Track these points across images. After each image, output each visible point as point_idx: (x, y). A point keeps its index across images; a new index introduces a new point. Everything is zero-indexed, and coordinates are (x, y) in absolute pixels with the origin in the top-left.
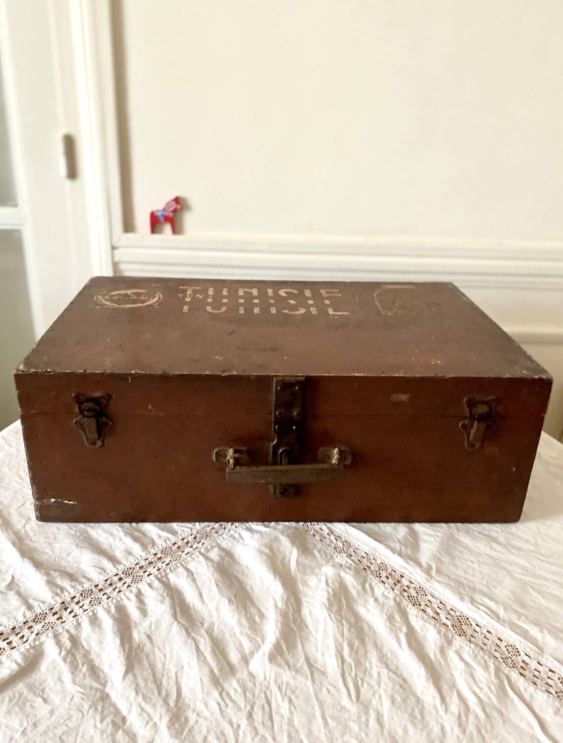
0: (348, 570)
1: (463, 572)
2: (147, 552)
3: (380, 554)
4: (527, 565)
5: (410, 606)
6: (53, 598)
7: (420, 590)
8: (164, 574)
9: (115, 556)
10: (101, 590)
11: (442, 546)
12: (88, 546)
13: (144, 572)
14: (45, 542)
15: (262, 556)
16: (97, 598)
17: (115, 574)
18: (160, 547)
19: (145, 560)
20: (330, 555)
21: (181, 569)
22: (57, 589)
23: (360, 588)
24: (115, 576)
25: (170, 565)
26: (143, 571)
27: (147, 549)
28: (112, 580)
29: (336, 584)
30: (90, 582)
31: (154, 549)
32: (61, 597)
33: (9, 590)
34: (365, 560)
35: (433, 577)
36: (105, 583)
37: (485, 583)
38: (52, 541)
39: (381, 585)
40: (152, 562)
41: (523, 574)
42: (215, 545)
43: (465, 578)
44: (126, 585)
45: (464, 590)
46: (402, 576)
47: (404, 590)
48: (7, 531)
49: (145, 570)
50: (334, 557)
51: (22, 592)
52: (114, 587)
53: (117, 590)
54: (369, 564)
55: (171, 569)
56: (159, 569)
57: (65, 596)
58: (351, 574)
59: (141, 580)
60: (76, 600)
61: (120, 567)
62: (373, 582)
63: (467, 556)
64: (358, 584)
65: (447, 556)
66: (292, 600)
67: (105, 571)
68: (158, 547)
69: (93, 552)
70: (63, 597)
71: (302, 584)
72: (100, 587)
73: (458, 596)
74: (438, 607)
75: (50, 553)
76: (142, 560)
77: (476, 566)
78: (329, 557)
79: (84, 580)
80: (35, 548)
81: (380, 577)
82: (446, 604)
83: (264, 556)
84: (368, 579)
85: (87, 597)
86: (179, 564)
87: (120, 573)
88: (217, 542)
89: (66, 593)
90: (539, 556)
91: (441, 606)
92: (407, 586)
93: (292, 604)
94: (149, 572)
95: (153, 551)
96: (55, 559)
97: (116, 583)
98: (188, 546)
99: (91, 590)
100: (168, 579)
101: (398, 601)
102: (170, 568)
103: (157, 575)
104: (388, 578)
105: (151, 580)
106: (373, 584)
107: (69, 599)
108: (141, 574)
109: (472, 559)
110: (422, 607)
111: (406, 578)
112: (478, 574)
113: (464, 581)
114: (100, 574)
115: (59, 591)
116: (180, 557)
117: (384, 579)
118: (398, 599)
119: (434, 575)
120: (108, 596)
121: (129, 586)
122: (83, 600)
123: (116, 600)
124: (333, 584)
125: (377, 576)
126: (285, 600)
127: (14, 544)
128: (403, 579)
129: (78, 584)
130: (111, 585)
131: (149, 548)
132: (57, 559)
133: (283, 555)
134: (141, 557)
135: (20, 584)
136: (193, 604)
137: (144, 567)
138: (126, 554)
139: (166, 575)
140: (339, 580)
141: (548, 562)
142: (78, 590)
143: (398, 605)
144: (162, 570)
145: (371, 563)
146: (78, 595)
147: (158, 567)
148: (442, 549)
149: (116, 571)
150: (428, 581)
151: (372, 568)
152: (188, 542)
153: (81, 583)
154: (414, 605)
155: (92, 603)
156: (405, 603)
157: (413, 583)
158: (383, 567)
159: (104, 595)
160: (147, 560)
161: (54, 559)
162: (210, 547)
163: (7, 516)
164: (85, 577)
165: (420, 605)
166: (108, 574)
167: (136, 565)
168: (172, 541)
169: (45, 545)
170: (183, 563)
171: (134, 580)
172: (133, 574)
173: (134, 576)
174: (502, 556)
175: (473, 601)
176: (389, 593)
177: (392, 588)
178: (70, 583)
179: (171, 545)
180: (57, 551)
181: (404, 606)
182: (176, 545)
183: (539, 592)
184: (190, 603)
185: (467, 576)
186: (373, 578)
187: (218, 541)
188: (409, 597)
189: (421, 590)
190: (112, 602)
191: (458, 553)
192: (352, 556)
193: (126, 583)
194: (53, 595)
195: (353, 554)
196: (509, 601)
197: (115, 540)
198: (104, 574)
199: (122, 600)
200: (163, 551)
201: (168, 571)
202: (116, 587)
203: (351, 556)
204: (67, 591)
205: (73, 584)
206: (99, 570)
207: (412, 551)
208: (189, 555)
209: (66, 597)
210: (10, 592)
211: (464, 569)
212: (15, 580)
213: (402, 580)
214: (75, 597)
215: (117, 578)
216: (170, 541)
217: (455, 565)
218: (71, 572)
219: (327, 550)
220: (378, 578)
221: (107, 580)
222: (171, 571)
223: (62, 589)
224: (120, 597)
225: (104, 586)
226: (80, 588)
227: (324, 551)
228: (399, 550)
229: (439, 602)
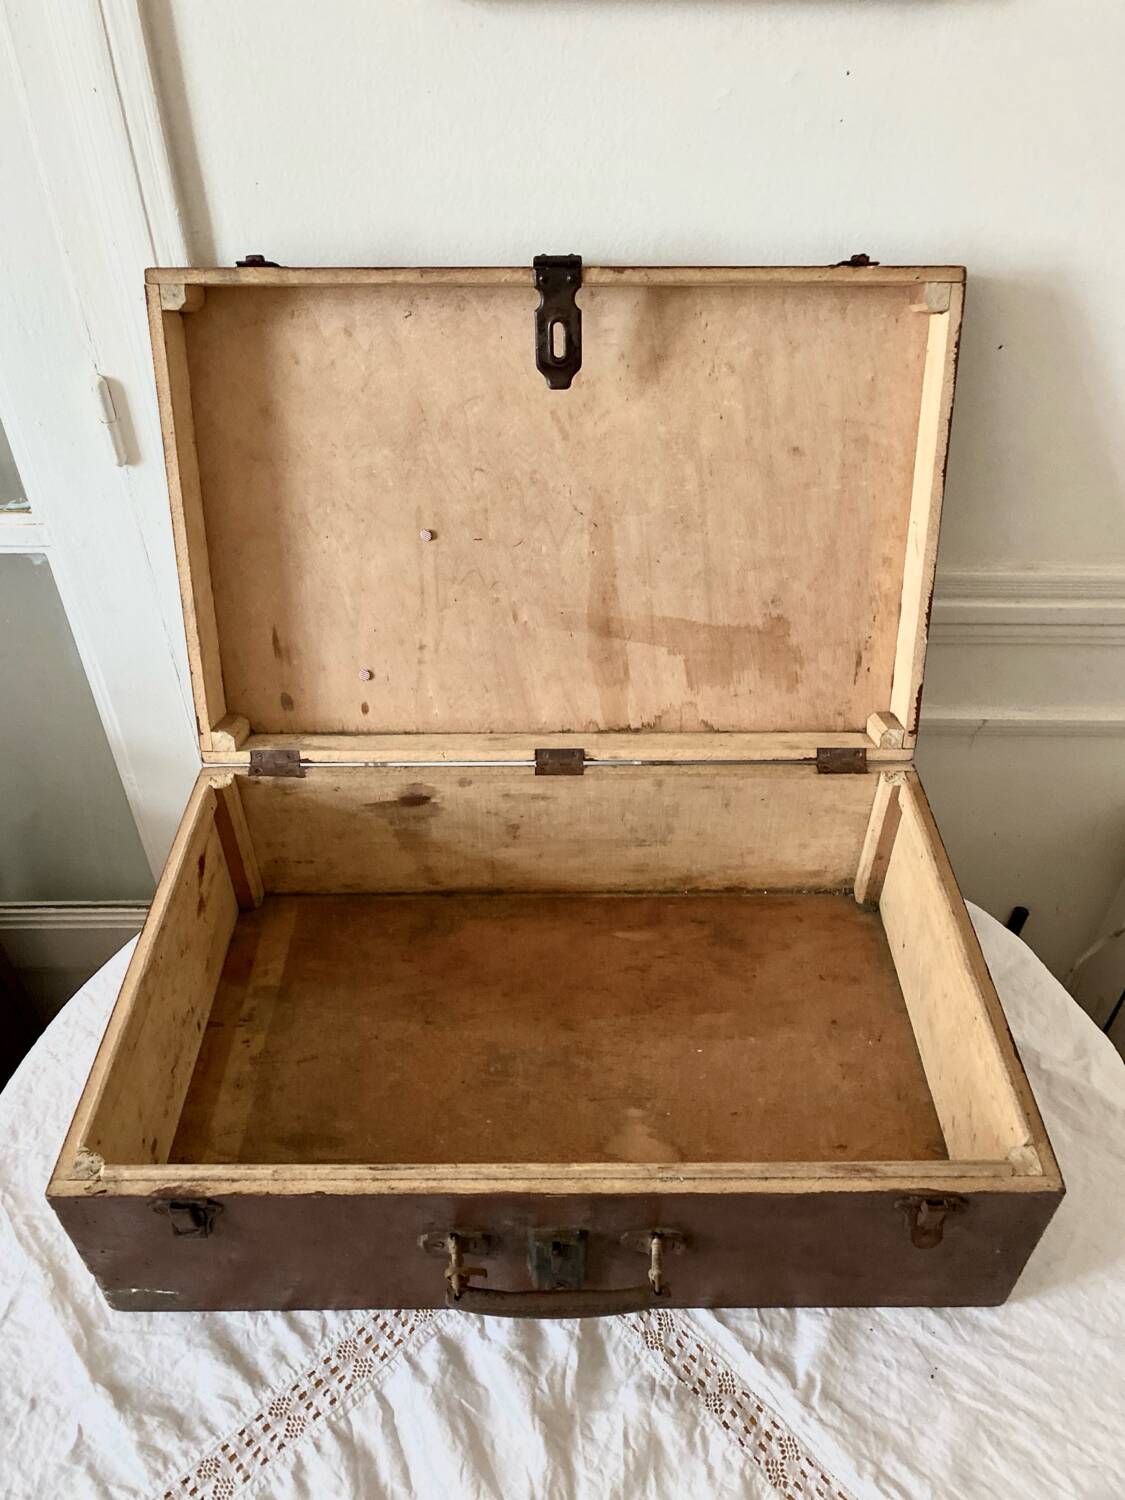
0: (663, 1402)
1: (868, 1392)
2: (313, 1357)
3: (724, 1350)
4: (983, 1368)
5: (769, 1488)
6: (150, 1483)
7: (788, 1445)
8: (341, 1412)
9: (257, 1363)
10: (232, 1458)
11: (836, 1326)
12: (208, 1342)
13: (308, 1408)
14: (133, 1331)
15: (514, 1371)
16: (226, 1479)
17: (256, 1416)
18: (337, 1340)
19: (310, 1376)
20: (635, 1355)
21: (371, 1400)
22: (156, 1460)
23: (683, 1442)
24: (257, 1420)
25: (352, 1389)
26: (306, 1405)
27: (313, 1348)
28: (252, 1431)
29: (642, 1441)
30: (214, 1438)
31: (326, 1347)
32: (165, 1482)
33: (75, 1463)
34: (696, 1365)
35: (813, 1408)
36: (240, 1441)
37: (905, 1423)
38: (146, 1329)
39: (720, 1432)
40: (321, 1381)
41: (973, 1397)
42: (432, 1333)
43: (872, 1409)
44: (276, 1443)
45: (866, 1442)
46: (759, 1409)
47: (761, 1445)
48: (63, 1309)
49: (308, 1402)
50: (643, 1360)
51: (98, 1465)
52: (255, 1449)
53: (261, 1457)
54: (702, 1375)
55: (354, 1400)
56: (333, 1402)
57: (171, 1477)
58: (669, 1413)
59: (302, 1430)
60: (190, 1486)
61: (267, 1396)
62: (707, 1425)
63: (881, 1349)
64: (681, 1434)
65: (843, 1350)
66: (562, 1480)
67: (239, 1408)
68: (332, 1341)
69: (217, 1359)
70: (168, 1479)
71: (582, 1434)
72: (232, 1450)
73: (854, 1463)
74: (818, 1490)
75: (142, 1359)
76: (303, 1375)
77: (893, 1376)
78: (633, 1361)
79: (201, 1432)
80: (116, 1347)
81: (722, 1411)
82: (831, 1479)
83: (517, 1371)
84: (700, 1419)
85: (210, 1476)
86: (368, 1386)
87: (266, 1413)
88: (437, 1326)
89: (172, 1470)
90: (1007, 1345)
91: (823, 1486)
92: (767, 1435)
93: (559, 1491)
94: (317, 1408)
95: (323, 1353)
96: (152, 1377)
97: (258, 1438)
98: (384, 1333)
99: (216, 1459)
100: (348, 1422)
101: (748, 1477)
102: (352, 1395)
103: (330, 1416)
104: (734, 1414)
105: (319, 1430)
106: (708, 1430)
107: (179, 1486)
108: (302, 1412)
109: (888, 1355)
110: (789, 1491)
111: (766, 1412)
112: (894, 1397)
113: (869, 1416)
114: (232, 1415)
115: (160, 1467)
116: (370, 1366)
117: (727, 1417)
118: (748, 1473)
119: (817, 1408)
120: (245, 1472)
121: (282, 1446)
122: (203, 1484)
123: (259, 1483)
124: (636, 1438)
125: (716, 1411)
126: (548, 1482)
127: (78, 1345)
128: (762, 1415)
129: (192, 1446)
130: (249, 1444)
131: (316, 1344)
132: (155, 1375)
133: (552, 1363)
134: (302, 1366)
135: (94, 1446)
136: (392, 1492)
137: (308, 1393)
138: (275, 1360)
139: (346, 1413)
140: (648, 1429)
141: (1023, 1363)
142: (193, 1459)
143: (748, 1485)
144: (337, 1404)
145: (708, 1374)
146: (193, 1475)
147: (332, 1395)
148: (834, 1335)
149: (260, 1407)
150: (804, 1421)
151: (708, 1388)
152: (385, 1324)
153: (197, 1441)
154: (775, 1485)
155: (217, 1491)
156: (761, 1481)
157: (778, 1427)
158: (726, 1384)
159: (238, 1470)
160: (312, 1377)
161: (149, 1377)
162: (425, 1337)
163: (62, 1263)
164: (204, 1422)
165: (785, 1484)
166: (245, 1414)
167: (294, 1389)
168: (357, 1325)
169: (133, 1338)
170: (376, 1381)
171: (290, 1429)
172: (288, 1412)
173: (289, 1418)
174: (943, 1346)
175: (880, 1475)
176: (733, 1452)
177: (740, 1440)
178: (179, 1444)
179: (355, 1335)
180: (154, 1353)
181: (757, 1488)
182: (364, 1335)
183: (998, 1444)
184: (386, 1487)
185: (876, 1404)
186: (707, 1414)
187: (439, 1322)
188: (767, 1463)
189: (791, 1445)
190: (252, 1491)
191: (863, 1341)
192: (675, 1356)
193: (275, 1436)
194: (152, 1476)
195: (676, 1349)
196: (943, 1474)
197: (256, 1324)
198: (237, 1416)
199: (269, 1482)
200: (340, 1351)
201: (349, 1404)
202: (259, 1449)
203: (672, 1354)
204: (174, 1464)
205: (185, 1444)
206: (227, 1404)
207: (782, 1342)
208: (386, 1361)
209: (174, 1478)
210: (75, 1468)
211: (872, 1386)
212: (85, 1437)
213: (758, 1417)
214: (189, 1478)
215: (259, 1425)
216: (354, 1323)
217: (856, 1374)
218: (181, 1409)
219: (629, 1342)
220: (716, 1416)
221: (243, 1431)
222: (354, 1402)
223: (166, 1460)
224: (266, 1478)
225: (238, 1447)
226: (197, 1457)
227: (625, 1347)
228: (758, 1340)
229: (819, 1475)
